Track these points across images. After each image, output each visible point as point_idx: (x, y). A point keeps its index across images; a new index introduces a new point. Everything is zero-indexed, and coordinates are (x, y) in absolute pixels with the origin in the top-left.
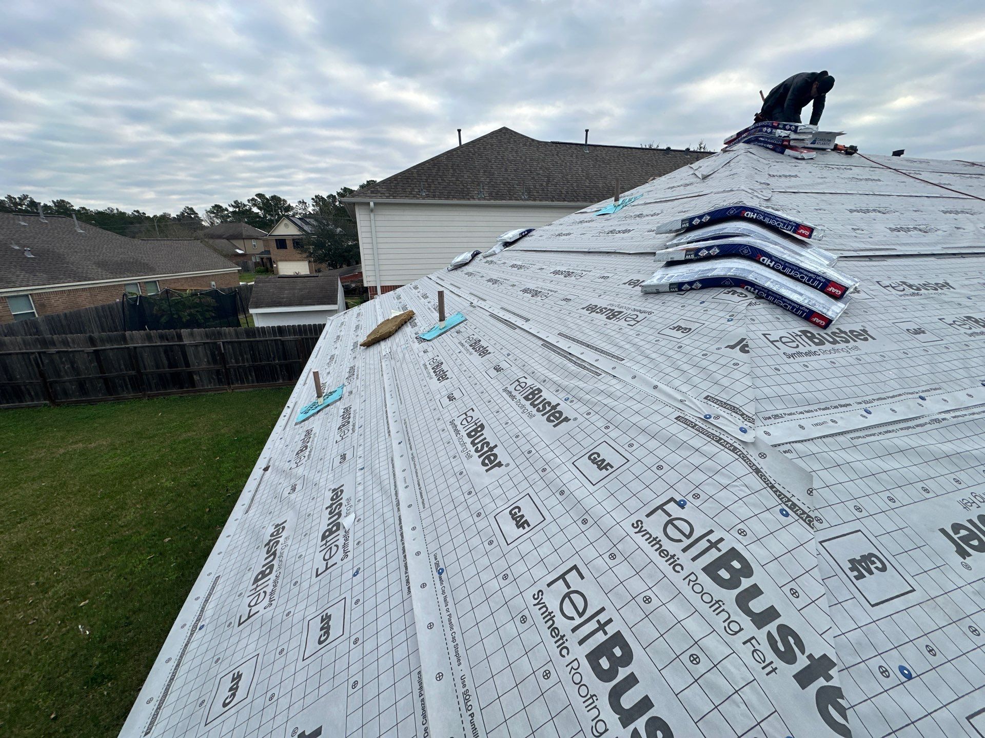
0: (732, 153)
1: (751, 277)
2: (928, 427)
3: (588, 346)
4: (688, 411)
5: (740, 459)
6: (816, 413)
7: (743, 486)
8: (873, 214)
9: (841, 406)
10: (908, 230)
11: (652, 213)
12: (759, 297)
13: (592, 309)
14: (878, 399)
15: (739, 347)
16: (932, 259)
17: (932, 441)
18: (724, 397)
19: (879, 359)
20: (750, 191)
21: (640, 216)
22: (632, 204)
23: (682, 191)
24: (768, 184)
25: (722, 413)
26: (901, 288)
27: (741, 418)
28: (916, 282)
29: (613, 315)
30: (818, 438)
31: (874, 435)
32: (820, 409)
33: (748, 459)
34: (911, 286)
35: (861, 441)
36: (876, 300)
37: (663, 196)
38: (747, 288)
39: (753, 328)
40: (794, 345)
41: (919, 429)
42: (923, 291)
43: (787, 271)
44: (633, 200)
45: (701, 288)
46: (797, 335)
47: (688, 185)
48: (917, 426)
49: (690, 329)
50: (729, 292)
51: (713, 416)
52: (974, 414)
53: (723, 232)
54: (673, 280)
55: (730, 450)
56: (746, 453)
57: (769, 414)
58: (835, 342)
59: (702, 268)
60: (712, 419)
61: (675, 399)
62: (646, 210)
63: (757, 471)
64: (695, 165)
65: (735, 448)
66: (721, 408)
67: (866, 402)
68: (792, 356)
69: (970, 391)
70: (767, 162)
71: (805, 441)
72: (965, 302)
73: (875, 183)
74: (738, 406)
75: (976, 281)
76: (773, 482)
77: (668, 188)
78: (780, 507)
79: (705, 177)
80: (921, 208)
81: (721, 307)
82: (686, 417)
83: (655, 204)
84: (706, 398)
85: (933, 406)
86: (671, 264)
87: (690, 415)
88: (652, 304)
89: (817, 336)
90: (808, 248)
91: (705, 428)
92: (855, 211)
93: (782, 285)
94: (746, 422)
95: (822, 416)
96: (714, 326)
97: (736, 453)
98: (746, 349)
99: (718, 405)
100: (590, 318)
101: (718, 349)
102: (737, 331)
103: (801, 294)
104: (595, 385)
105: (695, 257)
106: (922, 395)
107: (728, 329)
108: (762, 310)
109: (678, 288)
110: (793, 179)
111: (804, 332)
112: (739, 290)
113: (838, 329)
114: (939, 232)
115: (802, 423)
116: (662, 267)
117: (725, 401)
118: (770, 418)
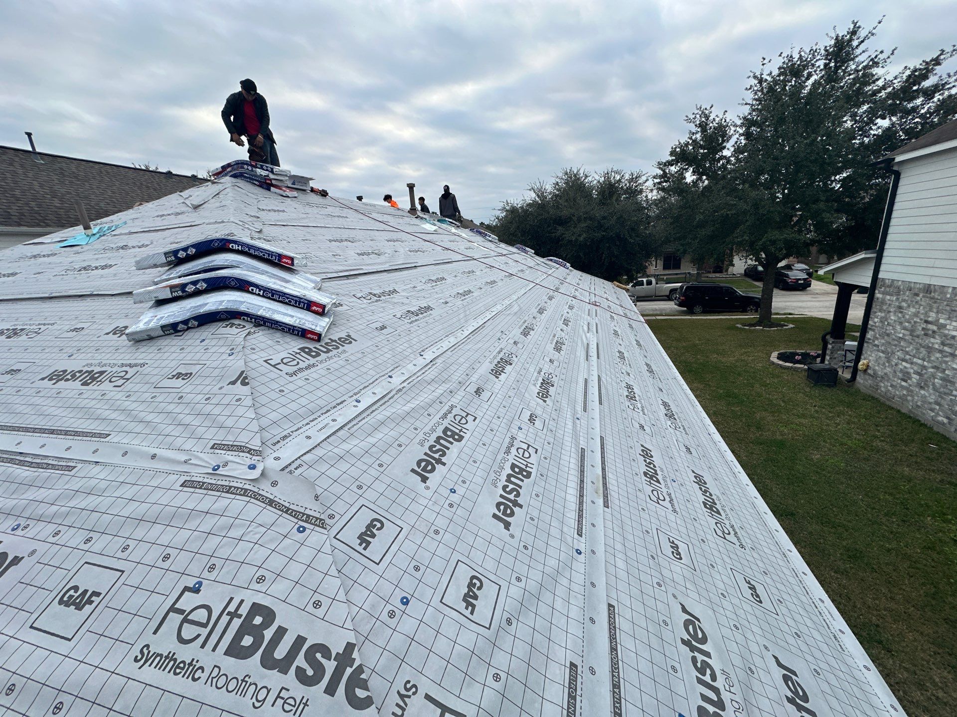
0: (220, 185)
1: (243, 308)
2: (396, 397)
3: (52, 432)
4: (194, 471)
5: (252, 500)
6: (319, 419)
7: (258, 527)
8: (345, 243)
9: (338, 404)
10: (369, 254)
11: (140, 244)
12: (257, 325)
13: (58, 376)
14: (365, 387)
15: (239, 381)
16: (385, 274)
17: (398, 407)
18: (230, 440)
19: (360, 355)
20: (241, 223)
21: (124, 247)
22: (113, 233)
23: (173, 221)
24: (258, 218)
25: (230, 458)
26: (369, 297)
27: (248, 455)
28: (377, 292)
29: (91, 378)
30: (323, 441)
31: (364, 418)
32: (322, 414)
33: (260, 495)
34: (375, 295)
35: (356, 428)
36: (354, 309)
37: (152, 225)
38: (244, 319)
39: (254, 357)
40: (295, 363)
41: (391, 401)
42: (383, 298)
43: (276, 297)
44: (113, 228)
45: (199, 326)
46: (297, 353)
47: (179, 214)
48: (390, 399)
49: (191, 374)
50: (227, 325)
51: (221, 465)
52: (418, 377)
53: (212, 264)
54: (163, 322)
55: (241, 495)
56: (256, 490)
57: (277, 438)
58: (328, 351)
59: (194, 305)
60: (221, 468)
61: (178, 462)
62: (132, 241)
63: (271, 503)
64: (185, 193)
65: (246, 490)
66: (229, 453)
67: (355, 394)
68: (295, 373)
69: (414, 362)
70: (256, 197)
71: (313, 448)
72: (406, 301)
73: (344, 219)
74: (243, 444)
75: (409, 286)
76: (287, 505)
77: (158, 216)
78: (297, 526)
79: (196, 207)
80: (375, 238)
81: (221, 342)
82: (194, 479)
83: (143, 234)
84: (212, 448)
85: (397, 380)
86: (160, 303)
87: (197, 474)
88: (146, 354)
89: (314, 350)
90: (297, 274)
91: (213, 482)
92: (333, 241)
93: (274, 311)
94: (254, 458)
95: (326, 419)
96: (215, 364)
97: (247, 496)
98: (246, 381)
99: (226, 450)
100: (54, 391)
101: (221, 388)
102: (237, 365)
103: (292, 316)
104: (66, 487)
105: (181, 294)
106: (389, 374)
107: (229, 365)
108: (261, 337)
109: (173, 329)
110: (281, 213)
111: (302, 349)
112: (237, 322)
113: (330, 339)
114: (387, 255)
115: (308, 433)
116: (150, 308)
117: (231, 443)
118: (279, 442)
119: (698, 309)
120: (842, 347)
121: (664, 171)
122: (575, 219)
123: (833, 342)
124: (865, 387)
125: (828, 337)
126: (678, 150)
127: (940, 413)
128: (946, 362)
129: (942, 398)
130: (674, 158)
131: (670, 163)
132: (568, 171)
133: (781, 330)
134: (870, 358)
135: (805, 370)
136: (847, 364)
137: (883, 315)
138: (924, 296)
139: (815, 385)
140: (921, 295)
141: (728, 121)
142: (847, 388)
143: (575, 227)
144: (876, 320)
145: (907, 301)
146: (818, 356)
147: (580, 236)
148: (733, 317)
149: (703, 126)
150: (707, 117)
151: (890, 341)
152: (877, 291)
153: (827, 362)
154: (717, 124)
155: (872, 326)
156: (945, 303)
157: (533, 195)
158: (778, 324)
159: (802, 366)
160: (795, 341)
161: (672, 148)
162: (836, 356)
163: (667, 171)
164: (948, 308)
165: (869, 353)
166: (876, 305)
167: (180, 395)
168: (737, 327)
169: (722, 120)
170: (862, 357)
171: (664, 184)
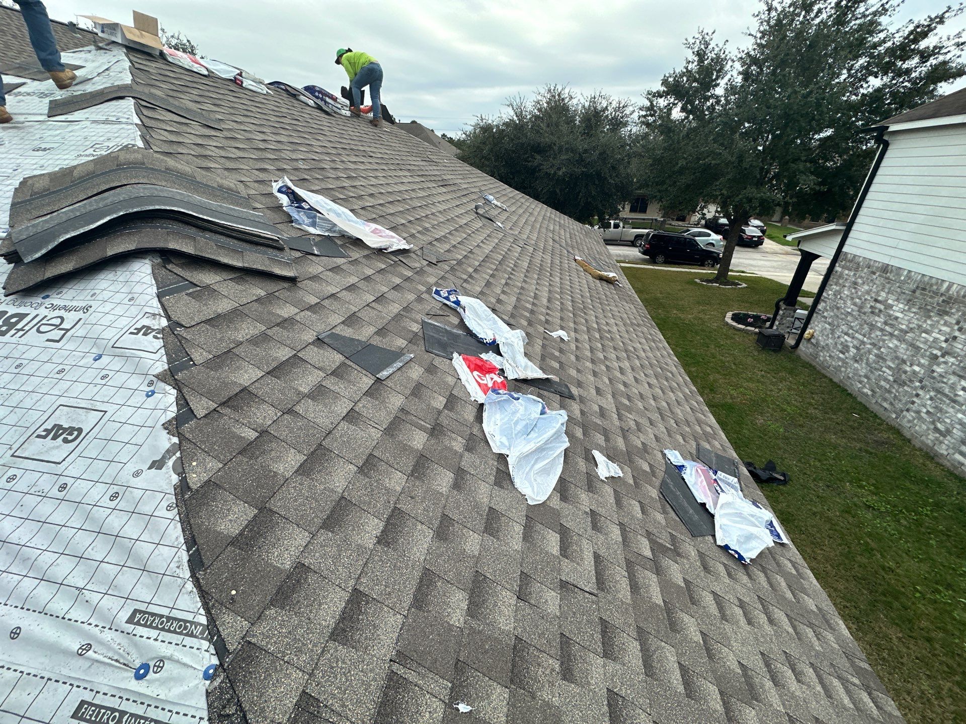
119: (660, 259)
120: (792, 314)
121: (651, 103)
122: (556, 148)
123: (785, 309)
124: (806, 355)
125: (781, 303)
126: (671, 79)
127: (867, 386)
128: (884, 341)
129: (872, 372)
130: (665, 89)
131: (659, 95)
132: (552, 88)
133: (735, 289)
134: (817, 328)
135: (756, 333)
136: (794, 331)
137: (838, 288)
138: (880, 276)
139: (763, 349)
140: (877, 274)
141: (726, 53)
142: (790, 354)
143: (554, 158)
144: (830, 292)
145: (863, 278)
146: (768, 320)
147: (559, 169)
148: (693, 271)
149: (701, 55)
150: (707, 44)
151: (839, 314)
152: (837, 265)
153: (775, 327)
154: (716, 54)
155: (825, 298)
156: (898, 284)
157: (512, 113)
158: (733, 282)
159: (753, 329)
160: (747, 302)
161: (665, 76)
162: (784, 322)
163: (655, 103)
164: (899, 290)
165: (816, 323)
166: (833, 278)
167: (63, 480)
168: (696, 282)
169: (721, 50)
170: (809, 326)
171: (650, 118)
